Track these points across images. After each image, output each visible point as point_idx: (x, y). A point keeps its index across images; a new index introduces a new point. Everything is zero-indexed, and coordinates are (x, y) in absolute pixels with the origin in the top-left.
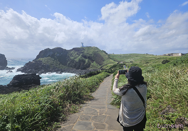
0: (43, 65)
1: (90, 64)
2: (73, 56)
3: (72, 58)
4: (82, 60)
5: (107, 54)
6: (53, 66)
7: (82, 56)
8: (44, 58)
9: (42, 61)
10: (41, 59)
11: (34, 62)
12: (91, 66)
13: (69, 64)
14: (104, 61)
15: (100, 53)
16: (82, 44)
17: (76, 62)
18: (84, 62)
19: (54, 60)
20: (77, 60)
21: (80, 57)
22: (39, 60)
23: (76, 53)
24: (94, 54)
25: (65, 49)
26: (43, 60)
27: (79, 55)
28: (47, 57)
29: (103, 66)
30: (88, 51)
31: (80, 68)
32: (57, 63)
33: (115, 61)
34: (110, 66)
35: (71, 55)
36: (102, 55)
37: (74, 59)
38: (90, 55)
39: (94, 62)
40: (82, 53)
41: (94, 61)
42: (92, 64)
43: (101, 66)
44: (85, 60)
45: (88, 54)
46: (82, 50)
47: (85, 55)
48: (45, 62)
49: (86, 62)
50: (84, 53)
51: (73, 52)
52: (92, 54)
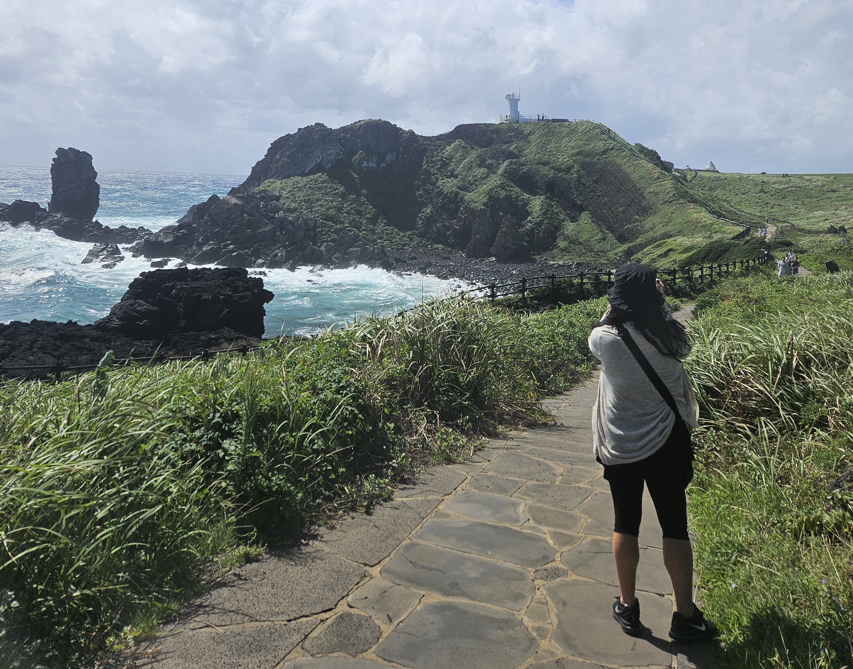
0: (285, 219)
1: (557, 228)
2: (452, 175)
3: (448, 185)
4: (508, 198)
5: (667, 167)
6: (337, 232)
7: (511, 174)
8: (290, 182)
9: (278, 198)
10: (274, 185)
11: (234, 201)
12: (562, 244)
13: (430, 220)
14: (646, 211)
15: (618, 161)
16: (514, 102)
17: (473, 212)
18: (523, 212)
19: (344, 196)
20: (476, 198)
21: (494, 180)
22: (261, 188)
23: (474, 153)
24: (584, 166)
25: (411, 133)
26: (284, 194)
27: (492, 169)
28: (309, 174)
29: (642, 246)
30: (543, 146)
31: (492, 250)
32: (359, 213)
33: (720, 216)
34: (687, 250)
35: (445, 164)
36: (635, 177)
37: (457, 194)
38: (560, 170)
39: (585, 218)
40: (511, 155)
41: (580, 209)
42: (569, 228)
43: (625, 247)
44: (529, 200)
45: (545, 164)
46: (510, 142)
47: (525, 169)
48: (293, 205)
49: (535, 215)
50: (522, 160)
51: (456, 150)
52: (569, 169)
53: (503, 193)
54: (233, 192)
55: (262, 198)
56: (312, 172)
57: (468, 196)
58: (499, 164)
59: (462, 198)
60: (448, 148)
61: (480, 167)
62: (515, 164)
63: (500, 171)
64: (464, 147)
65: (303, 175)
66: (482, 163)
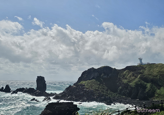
0: (86, 90)
2: (126, 79)
3: (125, 81)
4: (141, 84)
7: (140, 78)
8: (87, 82)
9: (84, 86)
10: (83, 82)
11: (74, 86)
12: (156, 95)
13: (121, 90)
16: (141, 60)
17: (132, 88)
18: (145, 87)
19: (99, 85)
20: (132, 84)
21: (137, 80)
22: (80, 83)
23: (131, 73)
25: (115, 69)
26: (86, 84)
27: (136, 77)
30: (149, 70)
31: (138, 97)
32: (103, 89)
35: (124, 76)
37: (127, 83)
38: (154, 76)
39: (162, 88)
40: (141, 73)
42: (158, 91)
44: (146, 84)
45: (150, 75)
46: (140, 70)
47: (145, 76)
48: (88, 87)
49: (148, 88)
50: (144, 74)
51: (126, 72)
52: (157, 76)
53: (139, 83)
54: (74, 84)
56: (92, 79)
57: (130, 84)
58: (138, 76)
59: (129, 84)
60: (124, 72)
61: (133, 76)
62: (142, 75)
63: (138, 77)
64: (128, 72)
65: (90, 80)
66: (133, 75)
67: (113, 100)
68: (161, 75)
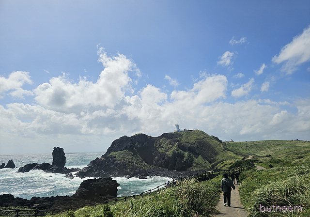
0: (117, 163)
1: (193, 160)
2: (163, 147)
3: (161, 150)
4: (178, 153)
5: (220, 141)
6: (132, 166)
7: (178, 146)
8: (118, 152)
9: (115, 157)
10: (114, 154)
12: (194, 165)
13: (157, 161)
14: (216, 154)
15: (208, 141)
16: (177, 126)
17: (169, 157)
18: (182, 156)
19: (133, 155)
20: (170, 153)
21: (174, 148)
22: (110, 155)
23: (168, 141)
25: (150, 136)
26: (117, 156)
27: (173, 145)
29: (217, 164)
30: (187, 138)
31: (175, 168)
32: (137, 160)
33: (237, 154)
34: (230, 164)
35: (160, 145)
36: (212, 145)
37: (164, 153)
38: (192, 144)
39: (200, 157)
40: (178, 141)
41: (198, 155)
42: (196, 160)
43: (212, 164)
44: (184, 153)
45: (188, 143)
46: (178, 137)
47: (182, 144)
48: (119, 159)
49: (186, 157)
50: (181, 142)
51: (163, 141)
52: (195, 143)
53: (177, 152)
54: (102, 156)
55: (111, 158)
56: (124, 149)
57: (167, 153)
58: (175, 144)
60: (161, 140)
61: (170, 145)
62: (179, 143)
63: (175, 146)
64: (165, 140)
65: (122, 150)
67: (149, 173)
68: (198, 142)
